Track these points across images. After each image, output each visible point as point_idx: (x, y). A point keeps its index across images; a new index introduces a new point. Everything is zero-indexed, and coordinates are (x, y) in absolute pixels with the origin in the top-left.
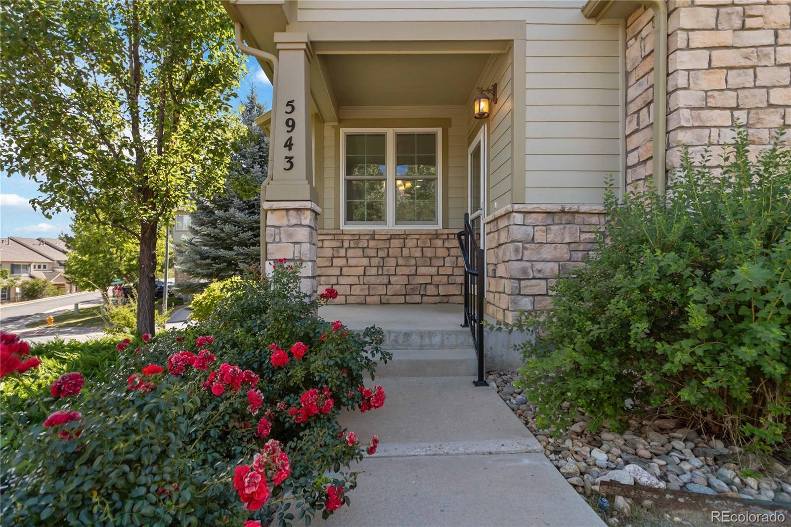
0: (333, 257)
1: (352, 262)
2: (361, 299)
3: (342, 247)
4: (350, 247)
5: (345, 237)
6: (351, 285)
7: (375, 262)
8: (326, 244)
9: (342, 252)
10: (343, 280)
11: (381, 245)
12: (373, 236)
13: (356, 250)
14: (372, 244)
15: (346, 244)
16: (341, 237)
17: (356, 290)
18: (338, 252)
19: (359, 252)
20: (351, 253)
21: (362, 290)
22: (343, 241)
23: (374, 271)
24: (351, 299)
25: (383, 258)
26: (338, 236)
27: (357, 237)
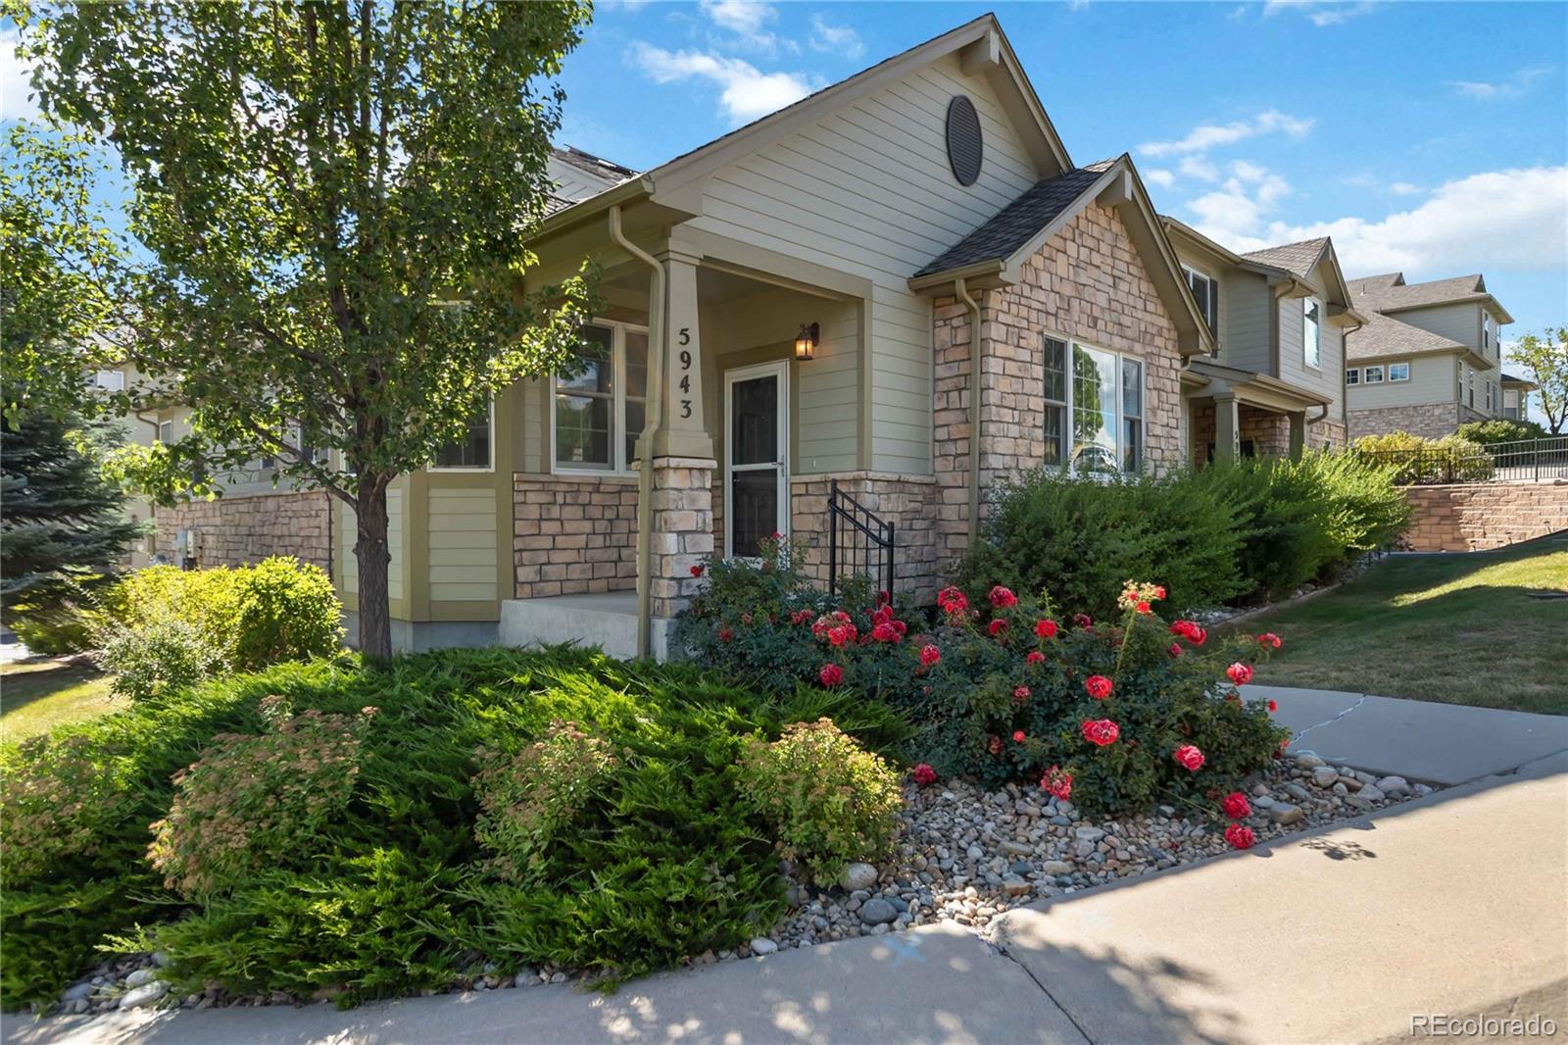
0: (541, 519)
1: (569, 527)
2: (583, 587)
3: (555, 503)
4: (565, 504)
5: (560, 488)
6: (568, 564)
7: (601, 526)
8: (532, 497)
9: (555, 512)
10: (557, 557)
11: (609, 500)
12: (597, 486)
13: (575, 508)
14: (596, 498)
15: (560, 499)
16: (552, 487)
17: (576, 572)
18: (549, 510)
19: (578, 512)
20: (567, 512)
21: (583, 571)
22: (555, 493)
23: (599, 541)
24: (569, 587)
25: (610, 521)
26: (548, 485)
27: (575, 488)
